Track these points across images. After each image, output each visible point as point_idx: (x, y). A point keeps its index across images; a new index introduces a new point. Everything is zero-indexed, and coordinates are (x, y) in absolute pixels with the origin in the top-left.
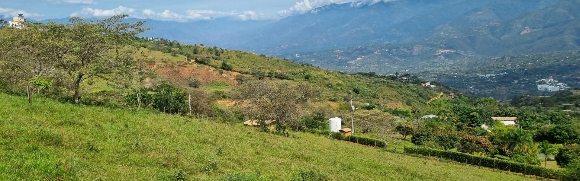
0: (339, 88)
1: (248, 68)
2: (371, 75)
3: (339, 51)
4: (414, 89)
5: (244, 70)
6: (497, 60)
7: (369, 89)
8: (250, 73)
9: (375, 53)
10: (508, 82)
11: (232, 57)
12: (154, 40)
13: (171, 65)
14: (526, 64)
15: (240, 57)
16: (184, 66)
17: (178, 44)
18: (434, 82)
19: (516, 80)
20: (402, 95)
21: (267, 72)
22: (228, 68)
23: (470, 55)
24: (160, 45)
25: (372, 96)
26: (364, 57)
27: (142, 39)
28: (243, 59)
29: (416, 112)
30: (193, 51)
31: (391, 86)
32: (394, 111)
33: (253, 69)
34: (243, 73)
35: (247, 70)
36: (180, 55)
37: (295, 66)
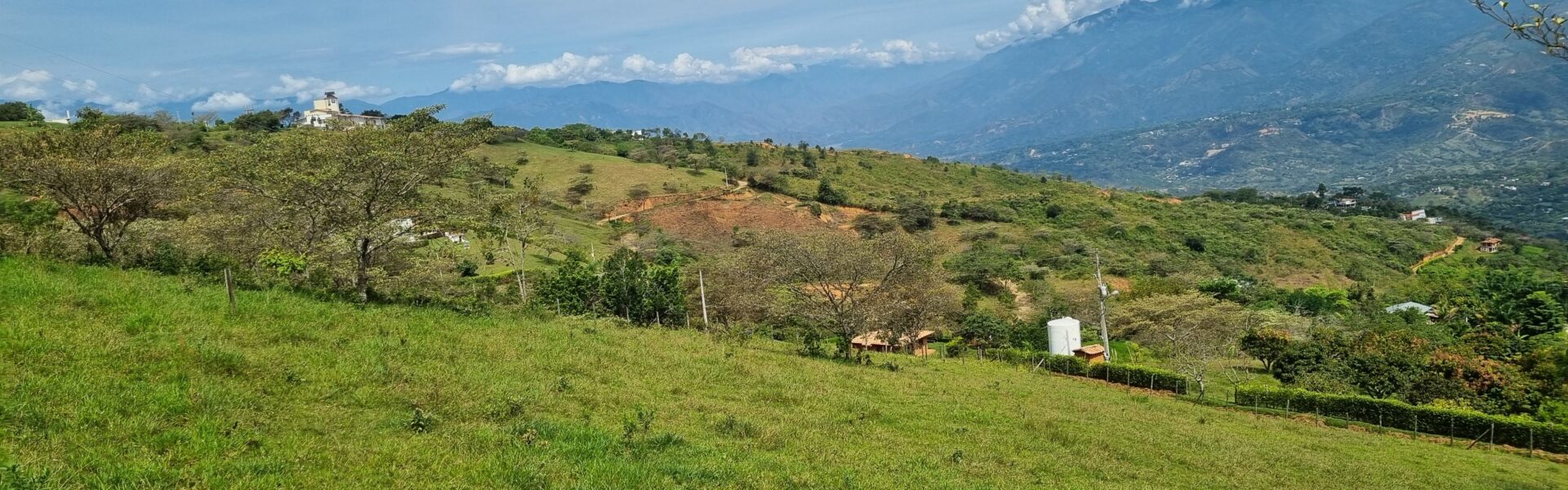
0: (1144, 237)
1: (889, 196)
2: (1246, 196)
3: (1155, 135)
4: (1372, 230)
5: (878, 202)
7: (1234, 236)
8: (895, 208)
9: (1260, 133)
11: (846, 167)
12: (646, 136)
13: (687, 198)
15: (871, 168)
16: (720, 200)
17: (707, 141)
18: (1440, 208)
20: (1333, 249)
21: (938, 203)
22: (834, 198)
23: (1559, 122)
24: (662, 148)
25: (1243, 257)
26: (1227, 145)
27: (616, 136)
28: (878, 172)
29: (1364, 297)
30: (746, 159)
31: (1300, 227)
32: (1292, 295)
33: (902, 196)
34: (875, 210)
35: (886, 200)
36: (710, 172)
37: (1021, 183)
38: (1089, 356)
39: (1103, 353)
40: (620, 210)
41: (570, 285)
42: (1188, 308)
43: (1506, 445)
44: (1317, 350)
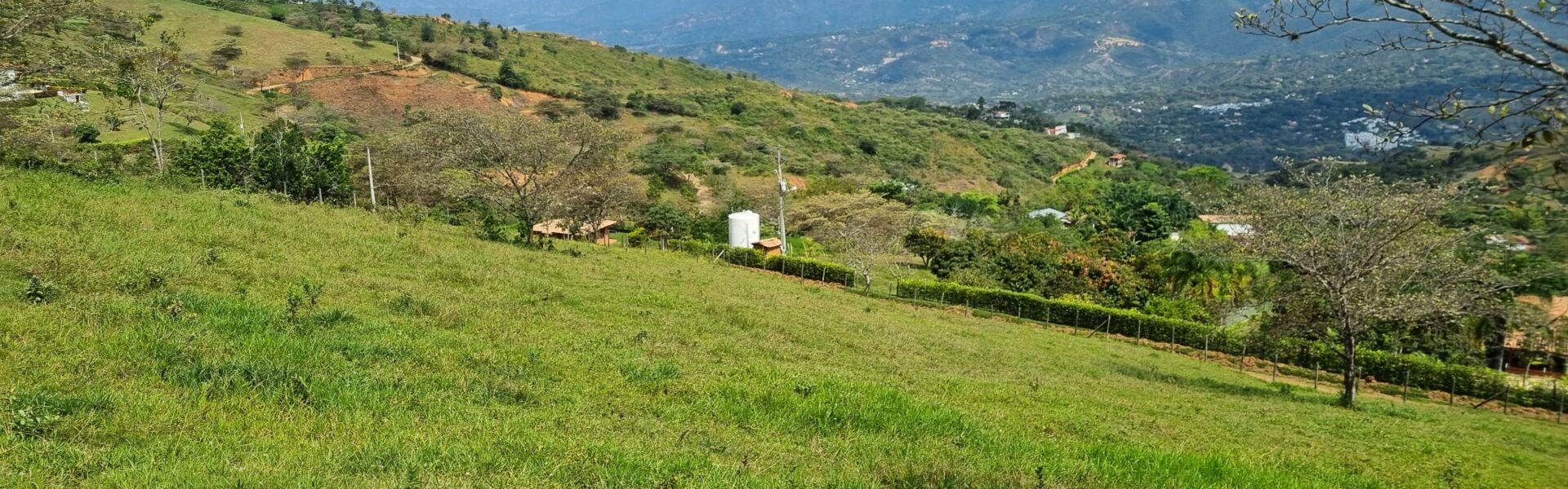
0: (822, 138)
1: (574, 82)
2: (915, 104)
3: (836, 40)
4: (1021, 142)
5: (562, 88)
6: (1249, 66)
7: (903, 141)
8: (579, 96)
9: (931, 45)
10: (1273, 126)
11: (530, 50)
13: (352, 71)
14: (1321, 79)
15: (555, 52)
16: (390, 75)
17: (377, 11)
18: (1079, 125)
19: (1293, 120)
20: (988, 158)
21: (623, 94)
22: (516, 82)
23: (1180, 53)
24: (324, 15)
25: (909, 162)
26: (901, 54)
28: (563, 57)
29: (1011, 203)
30: (420, 34)
31: (961, 135)
32: (951, 199)
33: (587, 84)
34: (559, 97)
35: (571, 87)
36: (380, 45)
37: (708, 78)
38: (767, 249)
39: (779, 245)
40: (274, 79)
41: (216, 157)
42: (859, 207)
43: (1119, 335)
44: (970, 248)
